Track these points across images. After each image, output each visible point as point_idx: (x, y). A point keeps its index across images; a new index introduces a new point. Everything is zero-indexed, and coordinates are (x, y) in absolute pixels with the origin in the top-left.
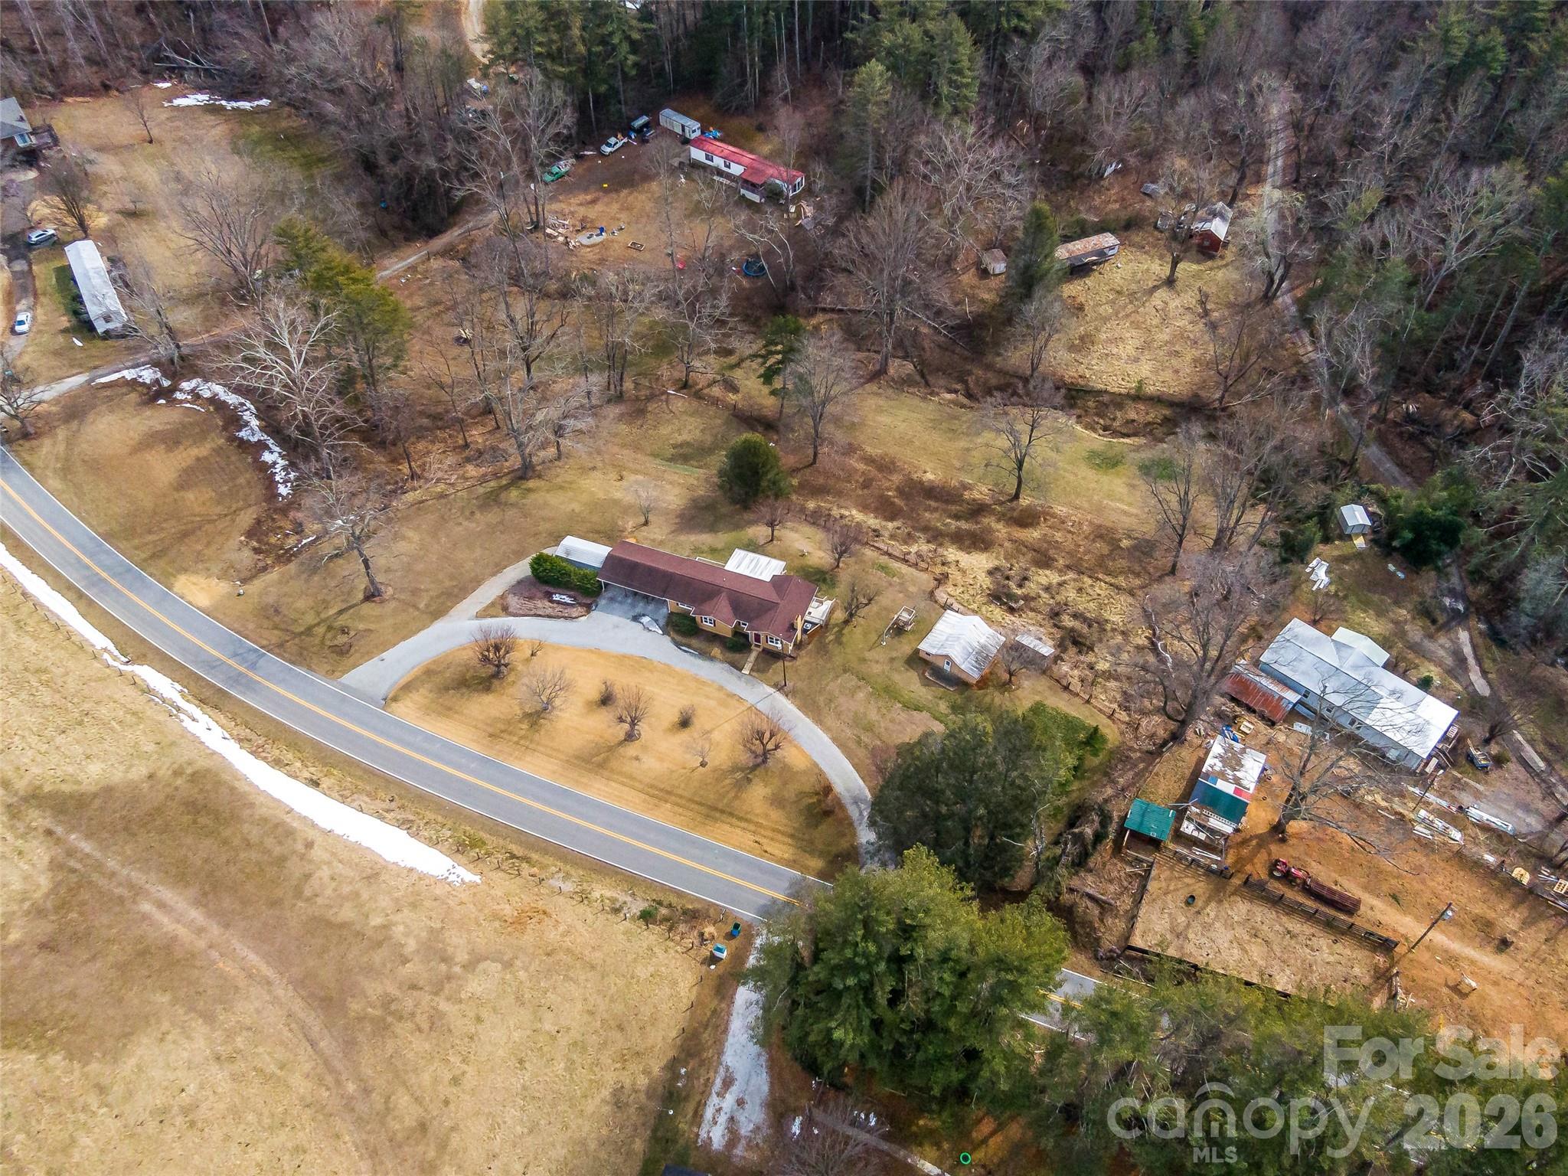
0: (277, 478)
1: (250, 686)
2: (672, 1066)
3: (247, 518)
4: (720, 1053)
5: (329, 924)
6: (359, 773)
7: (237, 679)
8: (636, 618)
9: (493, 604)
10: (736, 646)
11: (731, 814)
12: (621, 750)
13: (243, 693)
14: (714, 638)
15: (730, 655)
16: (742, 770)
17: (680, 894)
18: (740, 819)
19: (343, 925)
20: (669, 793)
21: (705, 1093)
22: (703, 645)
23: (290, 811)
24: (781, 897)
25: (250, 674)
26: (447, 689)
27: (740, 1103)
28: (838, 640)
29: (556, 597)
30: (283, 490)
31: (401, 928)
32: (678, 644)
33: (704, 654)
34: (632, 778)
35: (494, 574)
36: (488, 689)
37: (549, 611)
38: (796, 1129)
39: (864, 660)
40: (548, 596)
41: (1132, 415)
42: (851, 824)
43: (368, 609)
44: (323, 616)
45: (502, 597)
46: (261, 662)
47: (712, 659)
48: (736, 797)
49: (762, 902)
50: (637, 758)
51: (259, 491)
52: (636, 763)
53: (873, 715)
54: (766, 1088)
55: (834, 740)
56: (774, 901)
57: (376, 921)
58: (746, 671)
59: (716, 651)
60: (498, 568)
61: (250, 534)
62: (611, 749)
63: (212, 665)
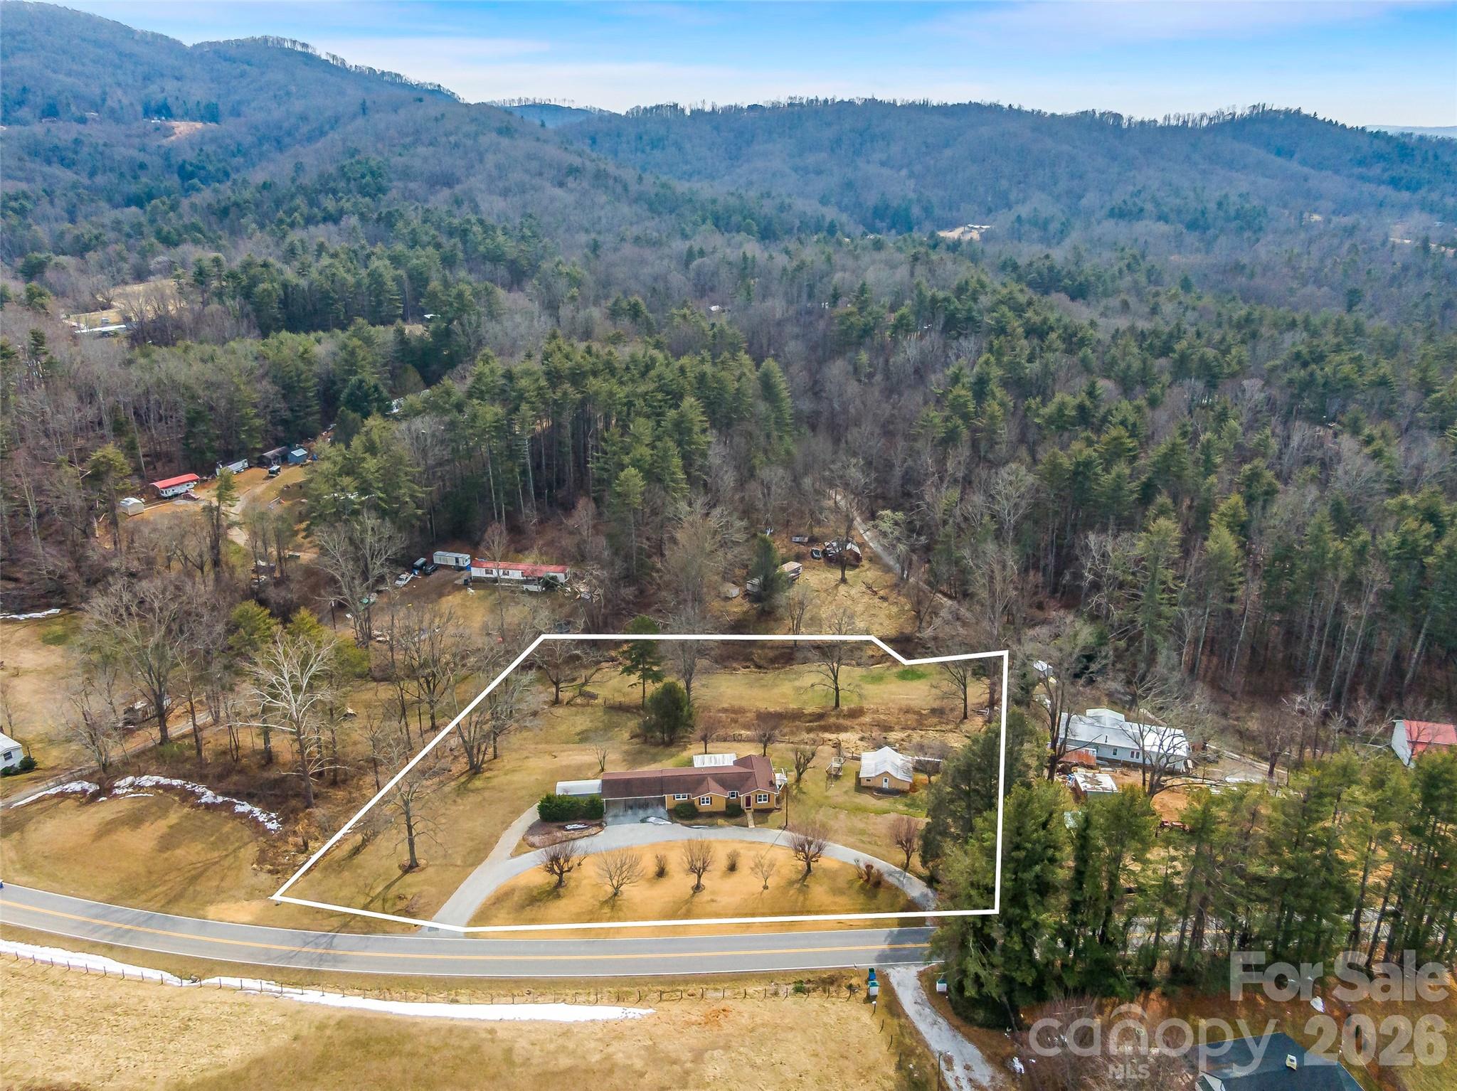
0: (261, 819)
1: (336, 960)
2: (900, 1067)
3: (251, 851)
4: (927, 1046)
5: (554, 1074)
6: (485, 985)
7: (321, 959)
8: (643, 821)
9: (519, 846)
10: (733, 813)
12: (696, 899)
13: (334, 966)
14: (712, 815)
15: (733, 821)
16: (797, 881)
17: (812, 972)
19: (569, 1070)
21: (939, 1073)
22: (709, 821)
23: (452, 1019)
24: (885, 947)
25: (332, 952)
26: (523, 907)
27: (967, 1068)
28: (800, 791)
29: (569, 827)
30: (273, 826)
31: (621, 1055)
32: (689, 826)
33: (711, 825)
35: (506, 829)
36: (558, 896)
38: (1018, 1066)
39: (827, 797)
40: (562, 827)
42: (897, 888)
43: (409, 878)
44: (373, 894)
45: (524, 839)
46: (336, 941)
47: (721, 826)
48: (805, 899)
49: (876, 954)
50: (713, 901)
51: (247, 832)
52: (714, 904)
53: (861, 825)
54: (977, 1053)
55: (845, 845)
56: (883, 951)
57: (596, 1057)
58: (751, 825)
59: (720, 821)
60: (506, 825)
61: (261, 860)
62: (687, 902)
63: (290, 956)
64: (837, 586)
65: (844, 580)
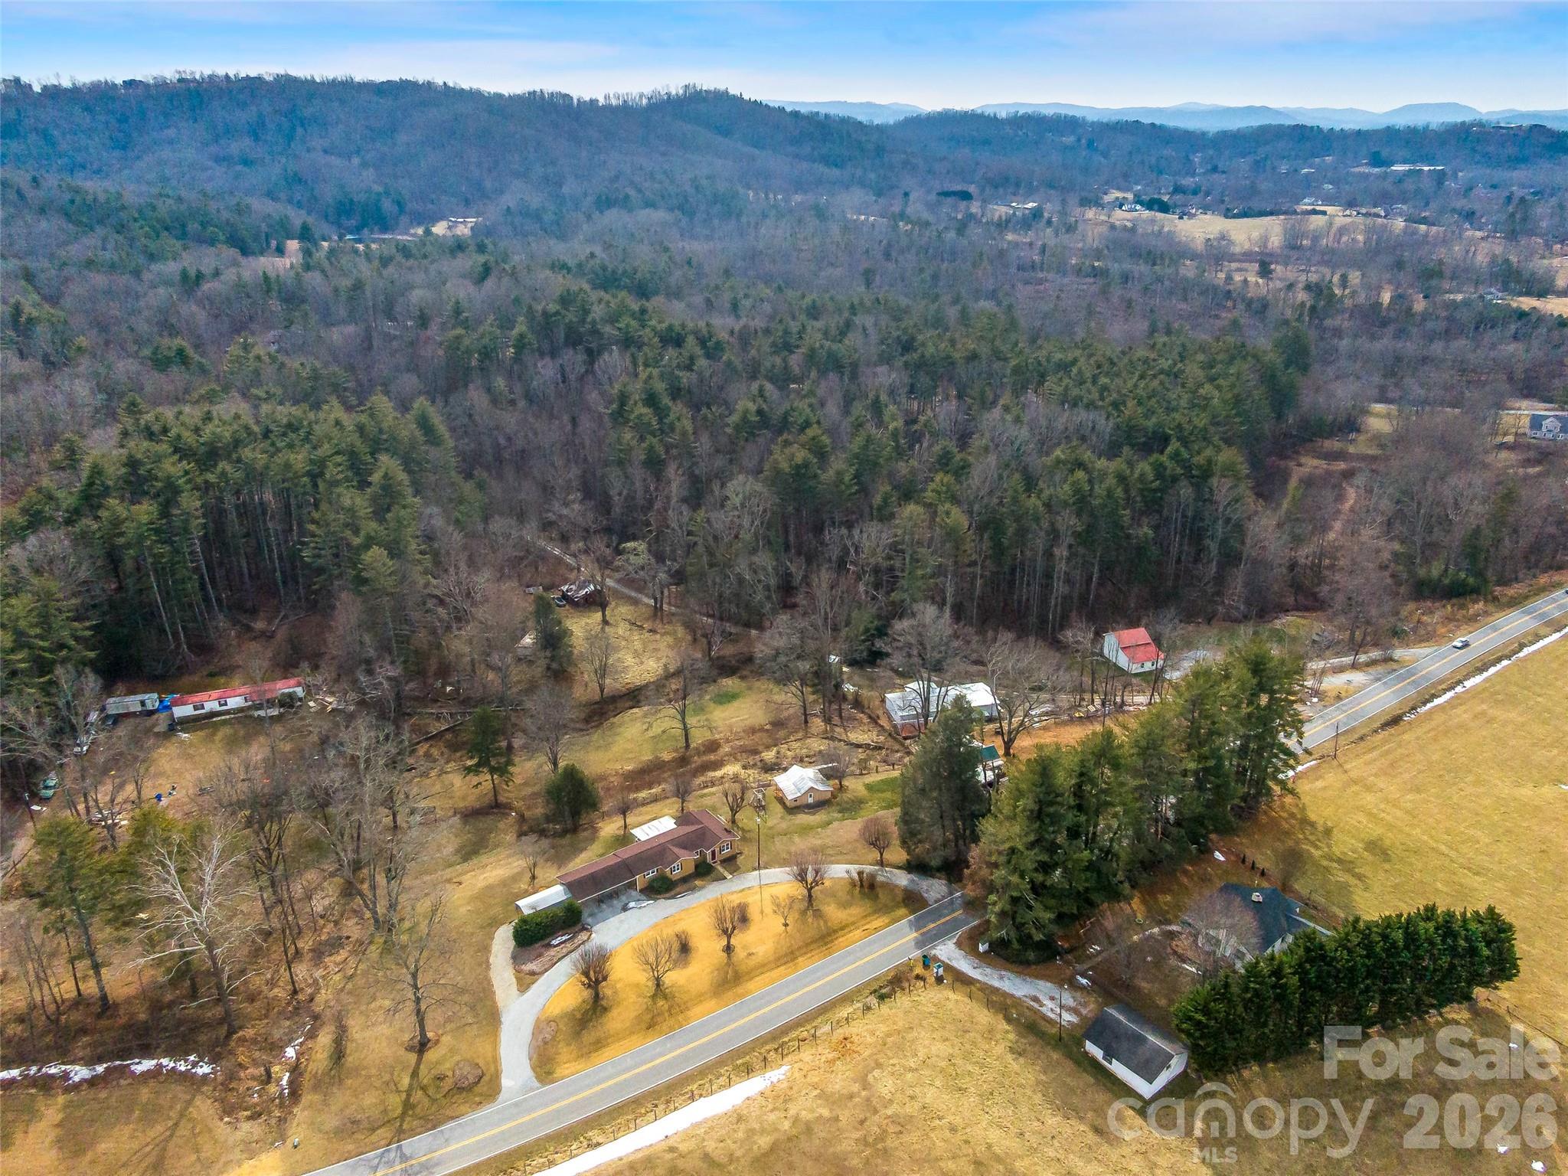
0: (182, 1068)
2: (1008, 1020)
3: (205, 1108)
4: (1012, 996)
5: (766, 1155)
8: (625, 909)
9: (519, 980)
10: (703, 871)
11: (835, 931)
12: (734, 959)
14: (685, 880)
15: (710, 878)
16: (808, 909)
17: (876, 979)
18: (842, 929)
19: (773, 1148)
20: (792, 953)
21: (1036, 1012)
22: (685, 886)
24: (915, 935)
25: (413, 1162)
26: (578, 1034)
27: (1052, 999)
29: (555, 942)
30: (204, 1069)
31: (804, 1112)
32: (673, 897)
33: (693, 889)
34: (763, 965)
36: (605, 1010)
37: (565, 951)
38: (1084, 981)
39: (771, 828)
40: (549, 946)
41: (674, 687)
42: (888, 885)
43: (431, 1055)
44: (403, 1089)
45: (518, 971)
46: (407, 1151)
47: (702, 888)
48: (825, 923)
49: (912, 944)
54: (1049, 984)
57: (786, 1125)
58: (729, 877)
59: (698, 883)
60: (486, 966)
61: (227, 1111)
62: (728, 964)
65: (605, 622)
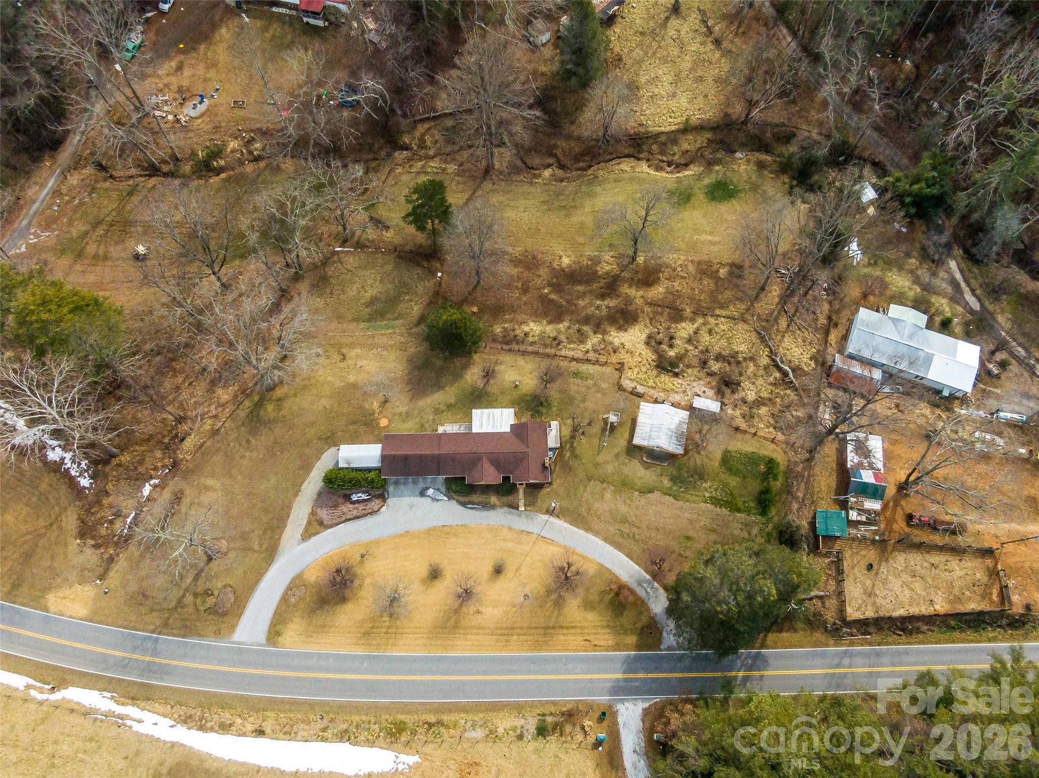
0: (73, 473)
1: (163, 671)
3: (71, 521)
6: (287, 707)
7: (149, 669)
8: (422, 494)
9: (309, 523)
10: (506, 489)
11: (562, 627)
12: (464, 610)
13: (162, 679)
14: (487, 489)
15: (505, 499)
16: (554, 592)
17: (554, 703)
18: (568, 628)
20: (512, 628)
22: (483, 498)
24: (620, 676)
25: (157, 660)
26: (314, 611)
28: (574, 456)
29: (355, 497)
30: (85, 482)
32: (464, 504)
33: (486, 506)
34: (480, 627)
35: (296, 495)
36: (344, 600)
37: (355, 513)
39: (597, 465)
40: (347, 498)
41: (685, 146)
42: (643, 602)
43: (215, 568)
44: (184, 586)
45: (313, 513)
46: (160, 647)
47: (493, 507)
48: (559, 615)
49: (609, 685)
50: (478, 612)
51: (64, 490)
52: (479, 616)
53: (624, 509)
55: (605, 540)
56: (618, 680)
58: (522, 508)
59: (494, 499)
60: (296, 489)
61: (82, 535)
62: (455, 612)
63: (123, 664)
64: (667, 18)
